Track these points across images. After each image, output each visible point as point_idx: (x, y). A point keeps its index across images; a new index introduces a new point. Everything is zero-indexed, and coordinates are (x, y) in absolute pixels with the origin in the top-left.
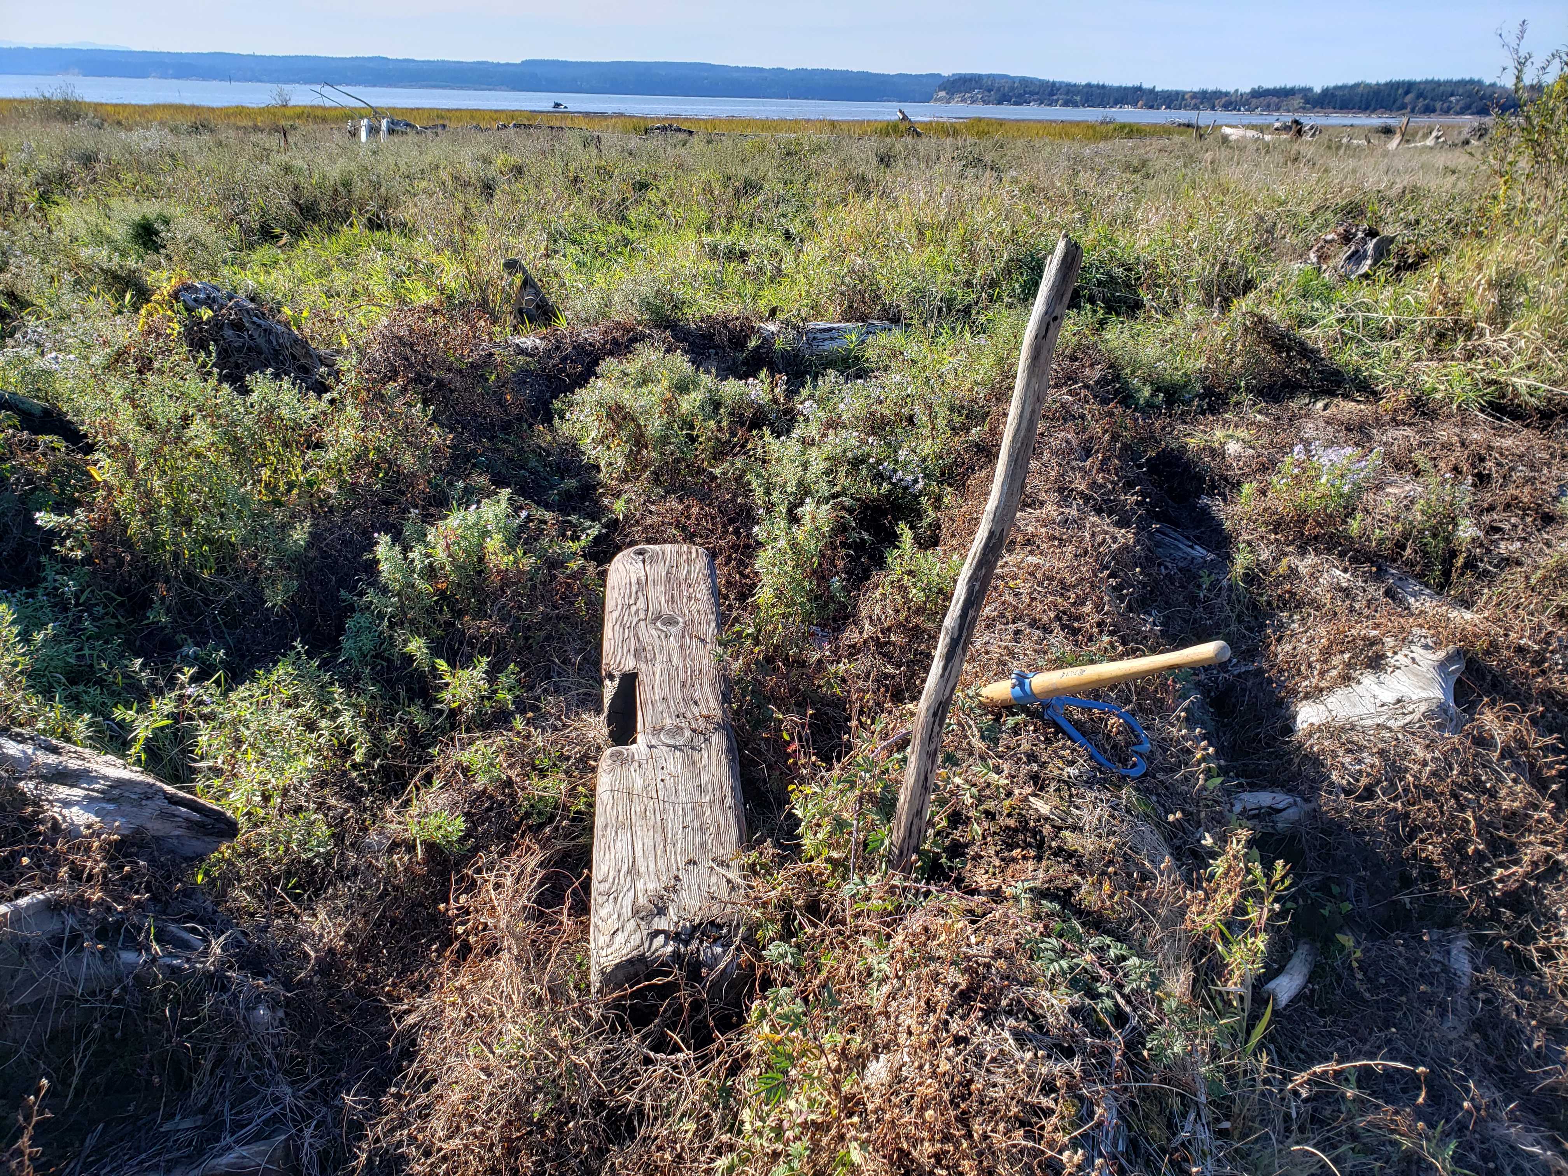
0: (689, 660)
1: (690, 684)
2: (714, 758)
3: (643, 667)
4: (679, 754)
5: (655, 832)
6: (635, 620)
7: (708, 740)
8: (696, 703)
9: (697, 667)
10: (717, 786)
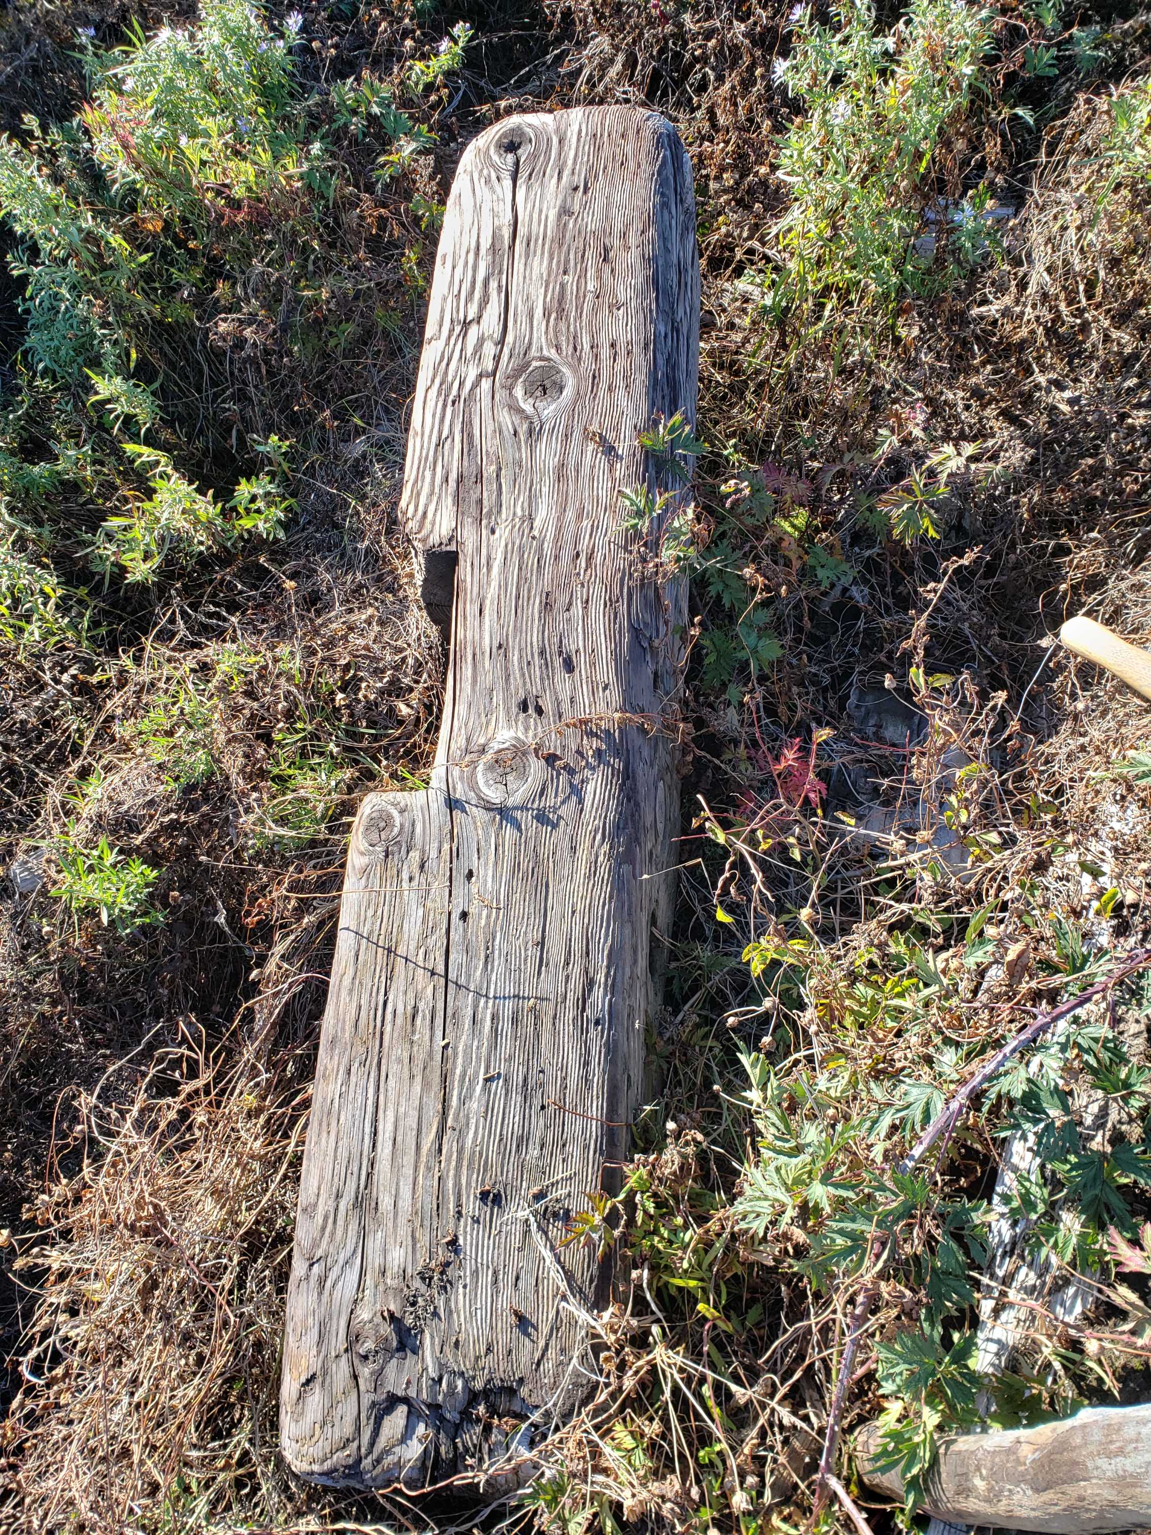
0: (570, 514)
1: (563, 599)
2: (583, 854)
3: (469, 535)
4: (509, 832)
5: (426, 1085)
6: (472, 374)
7: (577, 791)
8: (569, 666)
9: (584, 545)
10: (577, 947)
